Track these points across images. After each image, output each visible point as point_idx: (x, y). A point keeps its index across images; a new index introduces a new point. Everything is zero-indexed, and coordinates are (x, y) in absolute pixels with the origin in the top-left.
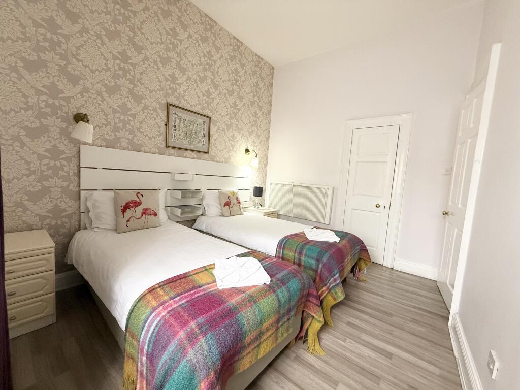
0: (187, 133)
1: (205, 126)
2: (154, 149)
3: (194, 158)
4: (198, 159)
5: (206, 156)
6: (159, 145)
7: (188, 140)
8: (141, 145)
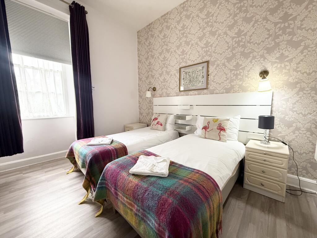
0: (190, 80)
1: (204, 70)
2: (174, 94)
3: (196, 95)
4: (198, 94)
5: (205, 91)
6: (177, 91)
7: (191, 84)
8: (169, 94)
